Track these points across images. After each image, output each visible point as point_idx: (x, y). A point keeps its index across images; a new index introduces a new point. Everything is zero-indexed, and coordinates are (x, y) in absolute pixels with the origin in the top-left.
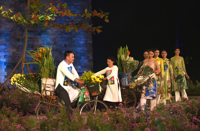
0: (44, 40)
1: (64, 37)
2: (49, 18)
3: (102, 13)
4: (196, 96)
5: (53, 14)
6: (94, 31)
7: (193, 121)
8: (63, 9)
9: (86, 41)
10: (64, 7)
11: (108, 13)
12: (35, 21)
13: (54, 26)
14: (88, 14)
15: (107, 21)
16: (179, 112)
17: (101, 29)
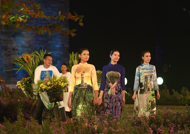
0: (19, 42)
1: (40, 40)
2: (21, 19)
3: (77, 15)
4: (172, 105)
5: (25, 15)
6: (68, 34)
7: (157, 132)
8: (37, 10)
9: (62, 45)
10: (37, 8)
11: (83, 16)
12: (6, 22)
13: (26, 28)
14: (62, 17)
15: (81, 24)
16: (143, 122)
17: (75, 33)
